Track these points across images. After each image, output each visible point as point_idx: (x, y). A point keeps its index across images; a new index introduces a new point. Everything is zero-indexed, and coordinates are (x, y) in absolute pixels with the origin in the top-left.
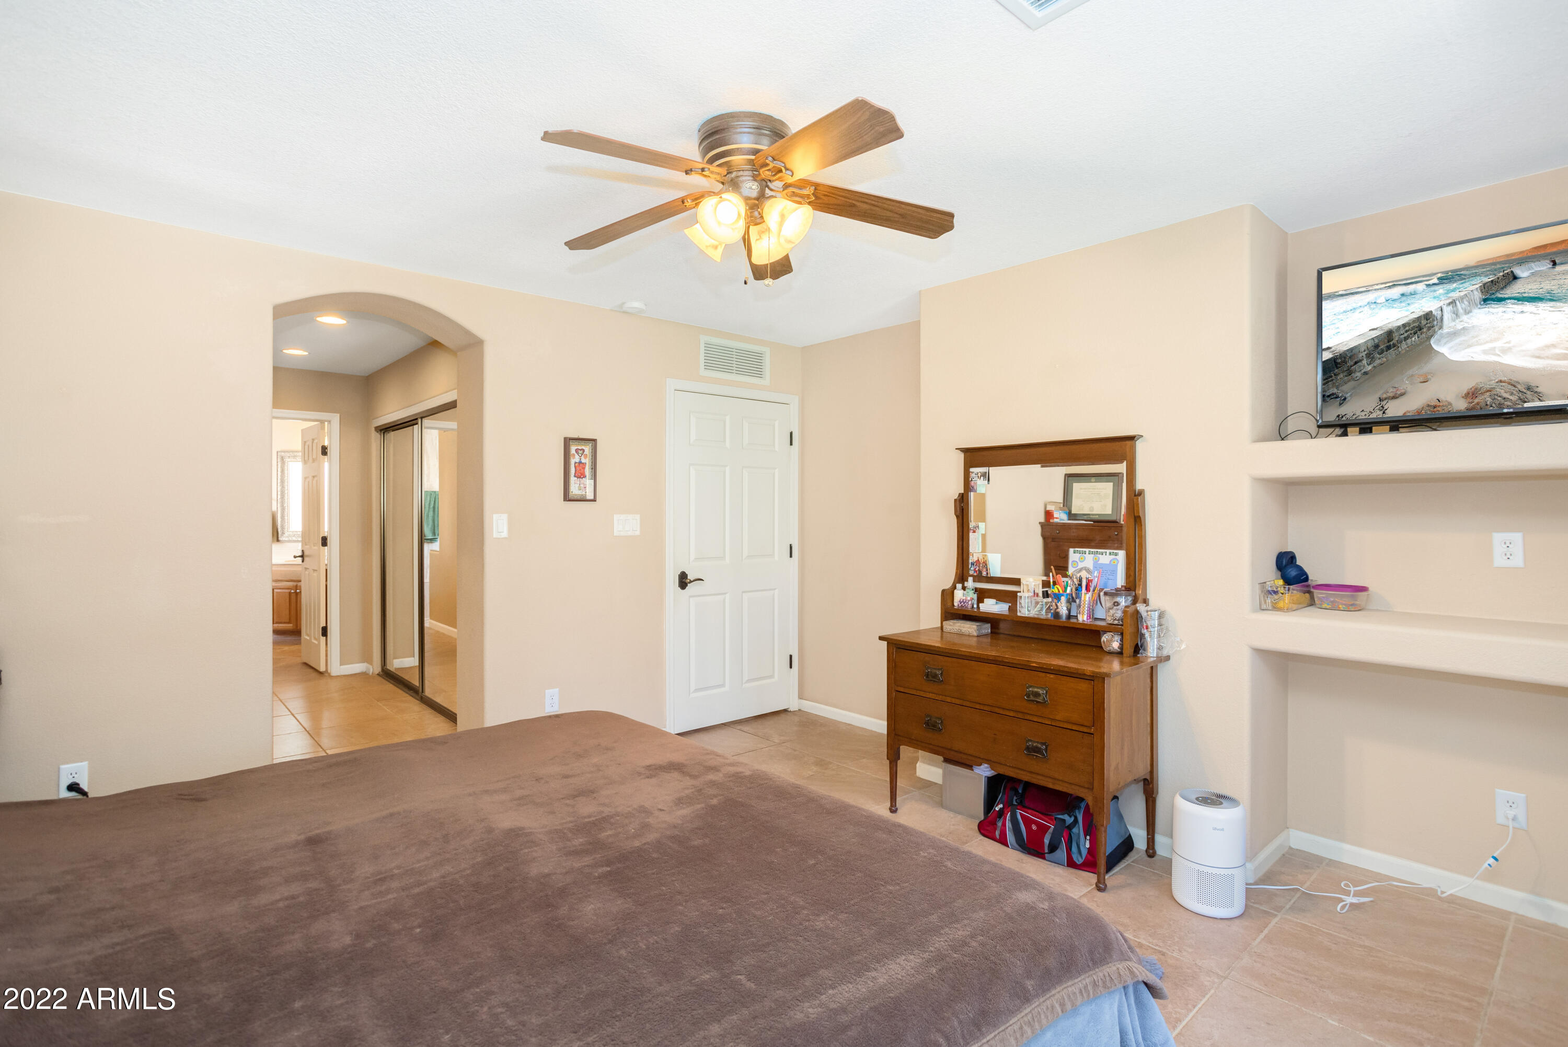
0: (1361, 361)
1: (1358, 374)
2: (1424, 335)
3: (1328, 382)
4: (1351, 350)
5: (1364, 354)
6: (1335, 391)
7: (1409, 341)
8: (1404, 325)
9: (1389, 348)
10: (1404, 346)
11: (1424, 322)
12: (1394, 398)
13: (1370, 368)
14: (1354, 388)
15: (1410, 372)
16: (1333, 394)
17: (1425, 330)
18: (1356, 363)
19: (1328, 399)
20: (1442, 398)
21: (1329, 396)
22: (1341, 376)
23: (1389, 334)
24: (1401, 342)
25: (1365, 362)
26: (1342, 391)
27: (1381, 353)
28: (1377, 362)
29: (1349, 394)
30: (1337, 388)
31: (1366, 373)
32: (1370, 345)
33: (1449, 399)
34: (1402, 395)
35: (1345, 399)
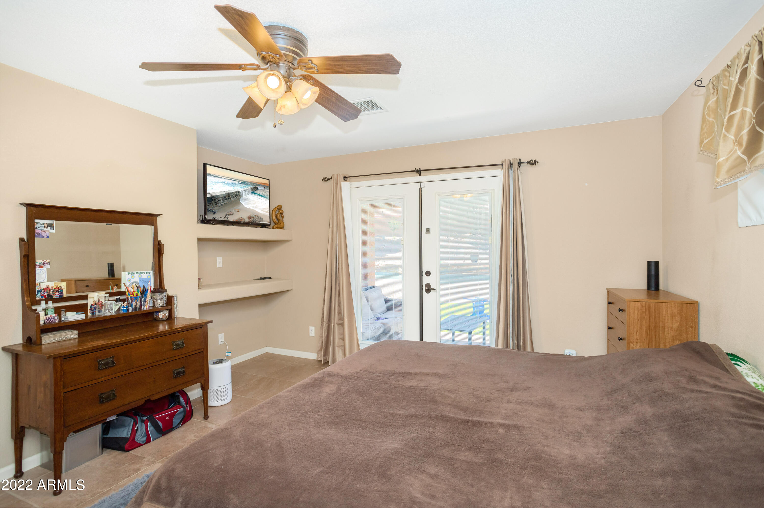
0: (220, 200)
1: (219, 205)
2: (238, 198)
3: (209, 205)
4: (217, 196)
5: (221, 198)
6: (212, 209)
7: (234, 198)
8: (233, 193)
9: (229, 199)
10: (233, 199)
11: (238, 194)
12: (230, 215)
13: (223, 203)
14: (218, 209)
15: (235, 208)
16: (211, 210)
17: (238, 196)
18: (219, 201)
19: (209, 211)
20: (243, 217)
21: (210, 210)
22: (214, 204)
23: (229, 194)
24: (232, 198)
25: (221, 201)
26: (214, 209)
27: (226, 199)
28: (225, 202)
29: (216, 211)
30: (213, 208)
31: (222, 205)
32: (223, 196)
33: (244, 218)
34: (233, 214)
35: (215, 212)
